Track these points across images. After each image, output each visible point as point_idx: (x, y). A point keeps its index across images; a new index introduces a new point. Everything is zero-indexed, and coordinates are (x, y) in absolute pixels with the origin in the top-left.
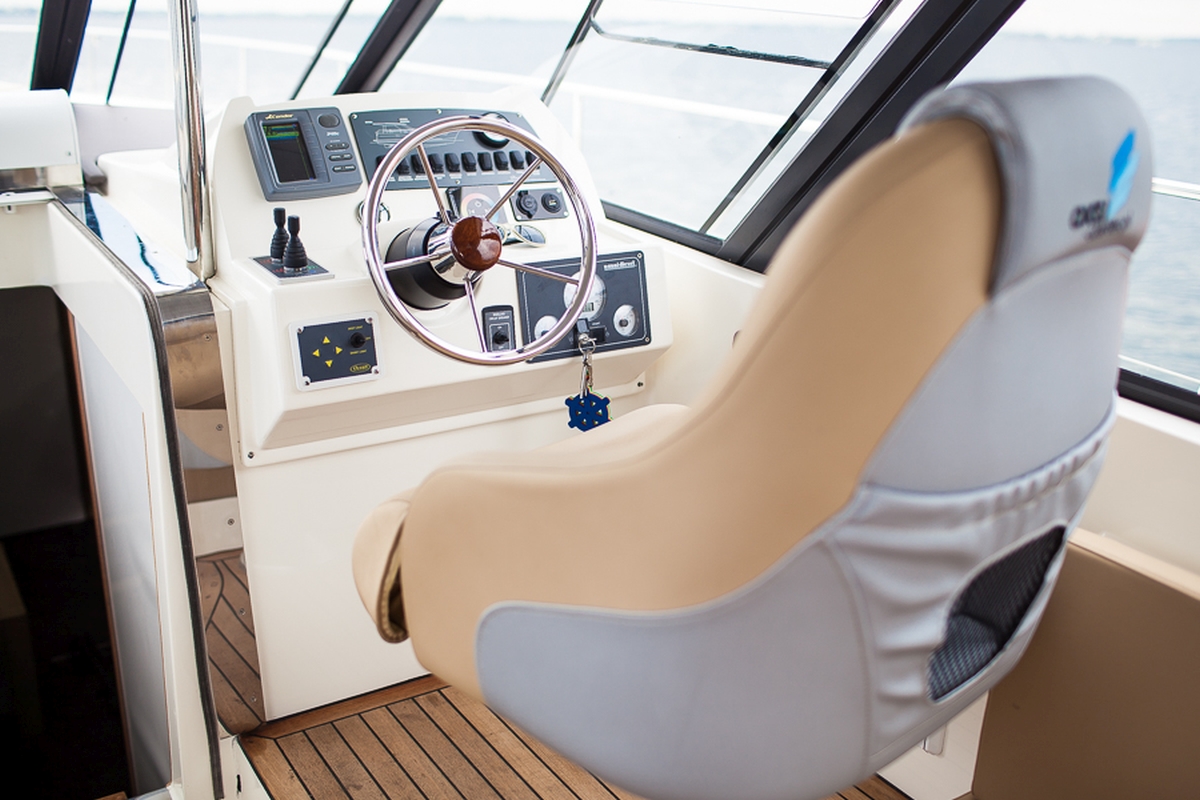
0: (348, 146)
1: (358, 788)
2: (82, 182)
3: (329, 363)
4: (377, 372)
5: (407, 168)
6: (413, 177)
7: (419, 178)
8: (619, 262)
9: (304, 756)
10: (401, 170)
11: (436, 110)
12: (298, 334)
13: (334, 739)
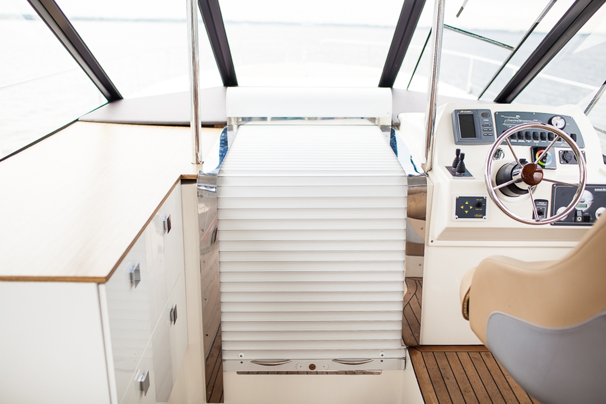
0: (492, 125)
1: (448, 378)
2: (391, 124)
3: (466, 212)
4: (485, 218)
5: (515, 137)
6: (517, 140)
7: (520, 141)
8: (603, 188)
9: (431, 361)
10: (512, 137)
11: (533, 113)
12: (457, 199)
13: (444, 359)
